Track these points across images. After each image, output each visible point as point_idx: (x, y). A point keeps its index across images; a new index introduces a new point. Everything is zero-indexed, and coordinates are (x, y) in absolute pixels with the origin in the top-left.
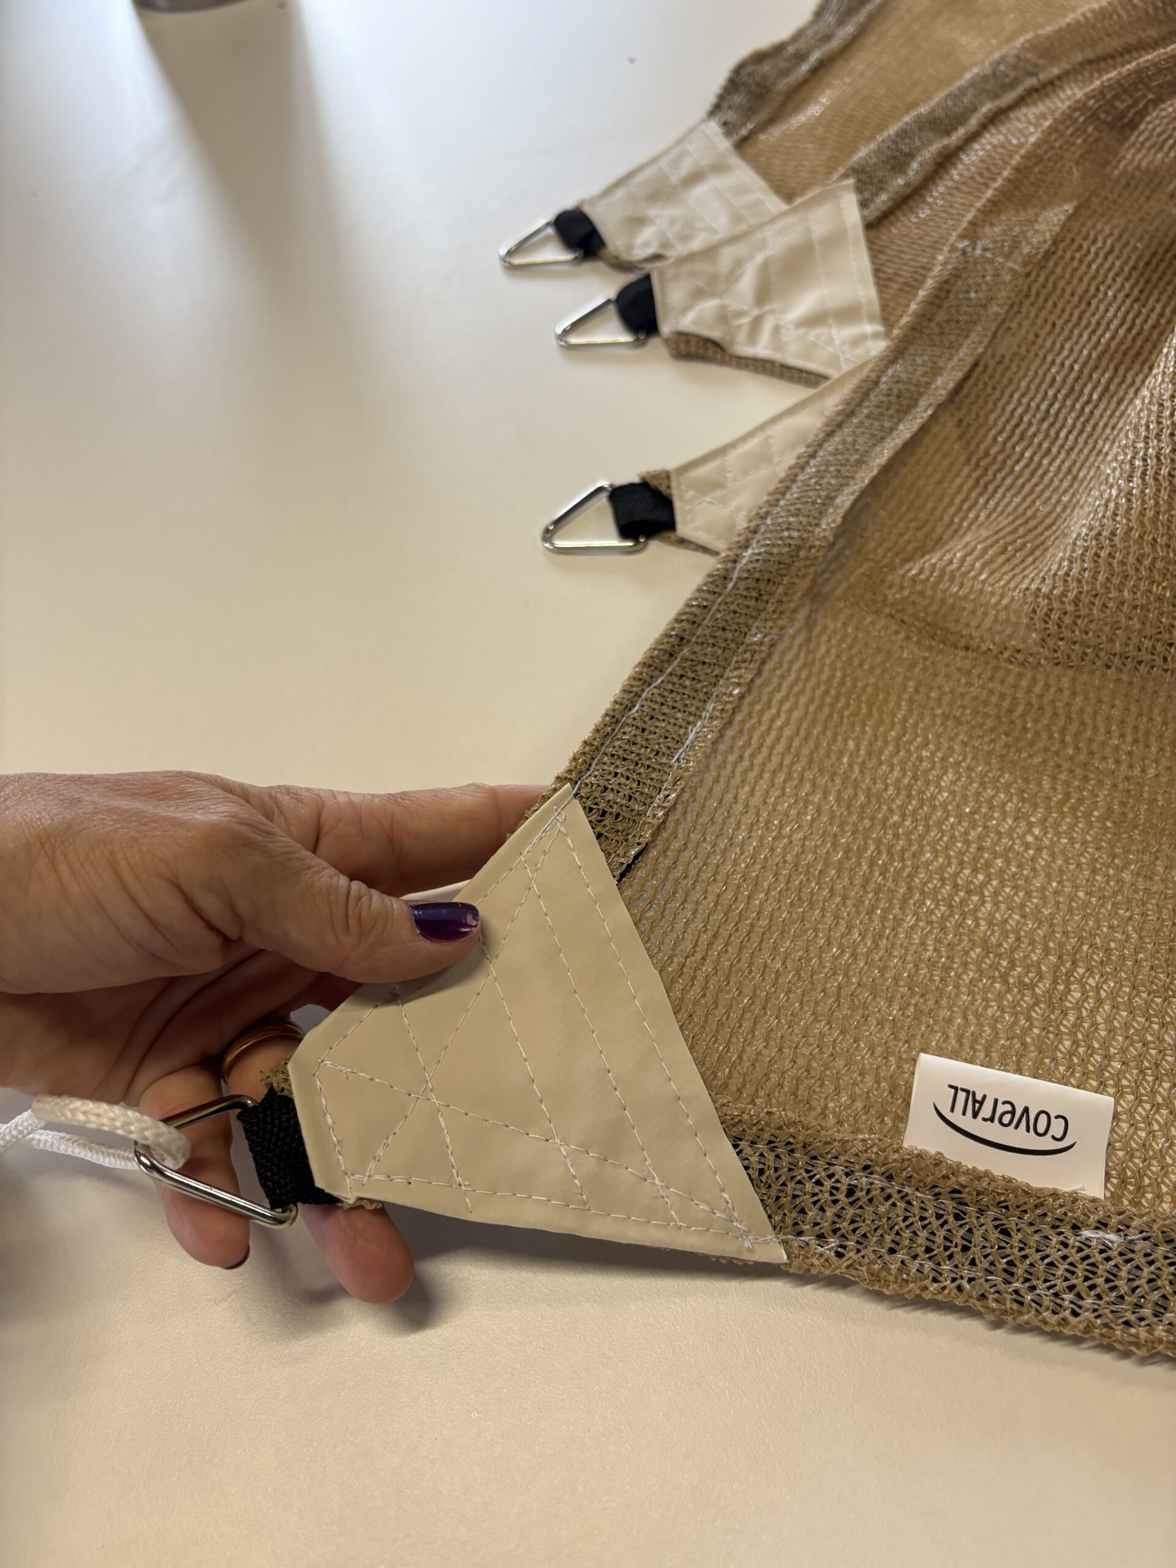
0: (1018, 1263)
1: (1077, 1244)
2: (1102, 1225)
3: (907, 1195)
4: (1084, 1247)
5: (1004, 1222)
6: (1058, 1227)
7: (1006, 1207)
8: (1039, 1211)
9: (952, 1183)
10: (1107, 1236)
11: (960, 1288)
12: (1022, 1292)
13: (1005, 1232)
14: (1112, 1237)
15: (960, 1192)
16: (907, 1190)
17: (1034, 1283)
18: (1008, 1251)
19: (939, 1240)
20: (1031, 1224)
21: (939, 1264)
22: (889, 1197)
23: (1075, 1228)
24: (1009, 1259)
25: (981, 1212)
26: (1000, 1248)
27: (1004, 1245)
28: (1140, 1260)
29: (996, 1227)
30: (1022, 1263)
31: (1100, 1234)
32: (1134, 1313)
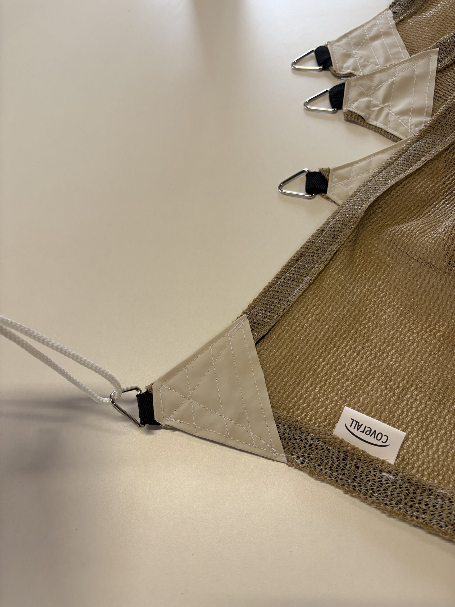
0: (358, 478)
1: (379, 476)
2: (389, 472)
3: (329, 449)
4: (381, 478)
5: (358, 464)
6: (375, 469)
7: (360, 460)
8: (370, 463)
9: (345, 449)
10: (390, 476)
11: (337, 481)
12: (356, 487)
13: (357, 467)
14: (391, 477)
15: (347, 452)
16: (330, 448)
17: (361, 484)
18: (356, 473)
19: (335, 465)
20: (367, 467)
21: (333, 472)
22: (323, 449)
23: (381, 471)
24: (356, 475)
25: (352, 460)
26: (354, 472)
27: (355, 471)
28: (397, 486)
29: (355, 465)
30: (359, 478)
31: (387, 475)
32: (389, 501)
